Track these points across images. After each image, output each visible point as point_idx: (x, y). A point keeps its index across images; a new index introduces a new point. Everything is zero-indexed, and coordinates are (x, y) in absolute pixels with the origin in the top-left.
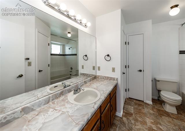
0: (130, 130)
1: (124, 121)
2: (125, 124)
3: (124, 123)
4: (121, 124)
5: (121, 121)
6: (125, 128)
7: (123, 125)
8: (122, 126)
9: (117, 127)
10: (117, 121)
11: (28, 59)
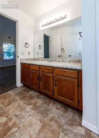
0: (63, 130)
2: (70, 125)
3: (72, 125)
4: (69, 120)
6: (63, 122)
8: (66, 120)
10: (71, 115)
11: (63, 49)
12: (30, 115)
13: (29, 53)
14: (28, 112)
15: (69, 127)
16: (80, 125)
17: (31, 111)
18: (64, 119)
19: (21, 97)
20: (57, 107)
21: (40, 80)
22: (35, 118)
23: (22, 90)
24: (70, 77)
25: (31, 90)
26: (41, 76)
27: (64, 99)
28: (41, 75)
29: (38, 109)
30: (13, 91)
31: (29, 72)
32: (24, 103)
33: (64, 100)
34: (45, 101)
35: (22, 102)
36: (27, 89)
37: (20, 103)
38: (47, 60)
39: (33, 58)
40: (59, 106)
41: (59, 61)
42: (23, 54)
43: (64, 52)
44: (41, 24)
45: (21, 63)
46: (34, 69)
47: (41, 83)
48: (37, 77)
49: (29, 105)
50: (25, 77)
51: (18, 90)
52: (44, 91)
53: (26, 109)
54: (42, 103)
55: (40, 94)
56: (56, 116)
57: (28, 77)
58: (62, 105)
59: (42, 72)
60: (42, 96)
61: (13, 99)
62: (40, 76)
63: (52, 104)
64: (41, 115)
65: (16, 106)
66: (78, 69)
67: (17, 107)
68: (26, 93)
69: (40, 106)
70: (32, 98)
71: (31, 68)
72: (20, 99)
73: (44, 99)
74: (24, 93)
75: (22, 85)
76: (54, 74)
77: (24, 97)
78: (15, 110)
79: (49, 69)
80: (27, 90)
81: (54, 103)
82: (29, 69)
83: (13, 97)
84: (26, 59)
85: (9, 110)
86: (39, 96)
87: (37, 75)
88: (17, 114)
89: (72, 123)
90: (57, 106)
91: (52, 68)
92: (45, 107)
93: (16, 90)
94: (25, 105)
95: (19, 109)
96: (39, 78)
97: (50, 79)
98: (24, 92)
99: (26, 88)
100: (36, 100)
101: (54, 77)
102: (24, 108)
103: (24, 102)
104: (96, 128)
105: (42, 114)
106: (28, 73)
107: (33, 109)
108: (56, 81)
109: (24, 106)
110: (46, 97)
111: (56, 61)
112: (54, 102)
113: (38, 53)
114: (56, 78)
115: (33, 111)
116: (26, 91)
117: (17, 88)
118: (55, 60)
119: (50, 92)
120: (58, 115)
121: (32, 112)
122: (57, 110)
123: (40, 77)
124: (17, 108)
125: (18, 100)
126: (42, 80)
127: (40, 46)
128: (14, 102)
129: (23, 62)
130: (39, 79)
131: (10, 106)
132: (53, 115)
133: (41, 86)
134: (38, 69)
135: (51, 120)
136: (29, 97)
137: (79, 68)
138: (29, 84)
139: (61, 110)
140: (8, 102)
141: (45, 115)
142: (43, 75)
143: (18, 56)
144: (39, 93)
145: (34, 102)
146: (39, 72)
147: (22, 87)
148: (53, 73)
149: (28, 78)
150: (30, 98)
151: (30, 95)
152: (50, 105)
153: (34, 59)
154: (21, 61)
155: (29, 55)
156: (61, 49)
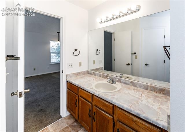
11: (135, 53)
13: (80, 64)
26: (95, 113)
31: (77, 98)
39: (87, 70)
41: (126, 84)
42: (70, 66)
45: (67, 82)
47: (94, 124)
48: (89, 111)
50: (72, 104)
51: (62, 125)
57: (77, 106)
59: (96, 106)
62: (93, 112)
66: (161, 127)
71: (80, 94)
76: (115, 117)
80: (75, 126)
82: (77, 94)
84: (75, 74)
87: (88, 108)
91: (112, 106)
93: (59, 124)
96: (91, 115)
97: (108, 122)
98: (70, 129)
99: (74, 121)
106: (76, 101)
108: (118, 131)
111: (121, 82)
113: (94, 62)
114: (118, 127)
116: (73, 127)
118: (120, 80)
123: (93, 114)
126: (96, 120)
127: (97, 50)
134: (90, 100)
137: (163, 126)
138: (77, 118)
142: (97, 111)
143: (63, 71)
146: (92, 104)
149: (76, 108)
154: (67, 78)
155: (79, 66)
156: (132, 53)
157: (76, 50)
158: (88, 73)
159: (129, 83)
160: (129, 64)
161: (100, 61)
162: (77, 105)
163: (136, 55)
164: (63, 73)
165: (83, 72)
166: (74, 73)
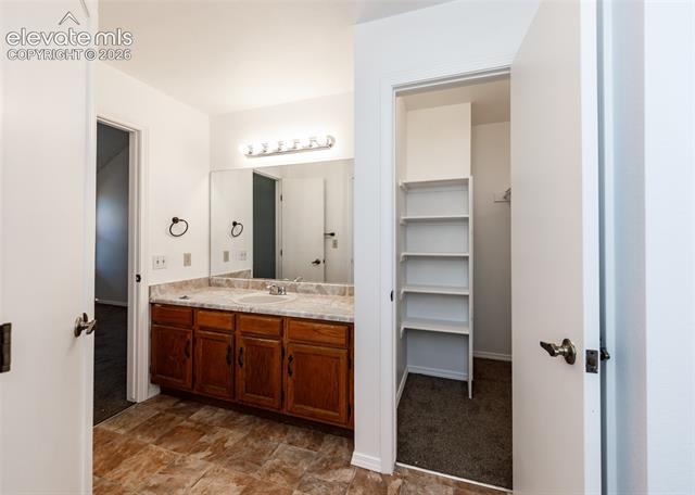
0: (300, 485)
1: (336, 473)
2: (320, 472)
3: (328, 469)
4: (322, 462)
5: (333, 462)
6: (305, 468)
7: (318, 466)
8: (313, 463)
9: (308, 448)
10: (330, 451)
11: (333, 234)
12: (204, 476)
13: (187, 260)
14: (194, 470)
15: (317, 476)
16: (348, 465)
17: (206, 465)
18: (308, 463)
19: (158, 436)
20: (291, 440)
21: (237, 362)
22: (220, 480)
23: (157, 412)
24: (329, 344)
25: (199, 407)
26: (241, 351)
27: (311, 409)
28: (240, 344)
29: (228, 456)
30: (121, 418)
31: (190, 337)
32: (175, 450)
33: (313, 415)
34: (253, 431)
35: (166, 448)
36: (182, 405)
37: (160, 453)
38: (264, 286)
39: (205, 275)
40: (299, 436)
41: (308, 292)
42: (161, 262)
43: (335, 245)
44: (243, 149)
45: (152, 305)
46: (213, 324)
47: (241, 373)
48: (226, 352)
49: (196, 451)
50: (171, 358)
51: (142, 414)
52: (251, 398)
53: (187, 464)
54: (245, 439)
55: (235, 414)
56: (287, 460)
57: (188, 356)
58: (307, 432)
59: (244, 334)
60: (243, 418)
61: (127, 447)
62: (238, 348)
63: (278, 435)
64: (241, 468)
65: (144, 464)
66: (348, 321)
67: (149, 465)
68: (179, 418)
69: (235, 448)
70: (203, 428)
72: (154, 440)
73: (250, 427)
74: (172, 419)
75: (155, 391)
76: (286, 340)
77: (173, 431)
78: (145, 474)
79: (268, 325)
80: (182, 408)
81: (285, 432)
82: (189, 327)
83: (126, 439)
84: (173, 285)
85: (119, 479)
86: (234, 420)
87: (225, 346)
88: (153, 482)
89: (328, 466)
90: (293, 437)
91: (279, 321)
92: (252, 447)
93: (131, 416)
94: (181, 455)
95: (160, 470)
96: (232, 357)
98: (169, 415)
99: (177, 400)
100: (221, 433)
101: (286, 347)
102: (176, 463)
103: (175, 447)
104: (378, 459)
105: (243, 464)
106: (188, 343)
107: (211, 460)
108: (291, 359)
109: (180, 458)
110: (258, 420)
111: (297, 292)
112: (282, 429)
113: (226, 255)
114: (290, 352)
115: (212, 465)
116: (178, 411)
117: (134, 407)
118: (296, 286)
119: (273, 397)
120: (294, 457)
121: (208, 468)
122: (290, 448)
123: (237, 353)
124: (152, 468)
125: (147, 445)
126: (244, 362)
127: (235, 224)
128: (132, 454)
129: (159, 297)
130: (232, 359)
131: (122, 469)
132: (277, 461)
133: (241, 384)
134: (230, 327)
135: (271, 472)
136: (192, 429)
138: (189, 385)
139: (302, 445)
140: (106, 460)
141: (252, 465)
142: (249, 344)
143: (138, 276)
144: (230, 412)
145: (213, 441)
146: (235, 336)
147: (157, 399)
148: (282, 335)
149: (184, 362)
150: (199, 431)
151: (198, 423)
152: (271, 438)
153: (210, 283)
154: (153, 294)
155: (185, 265)
156: (325, 234)
157: (175, 220)
158: (210, 285)
159: (314, 289)
160: (318, 262)
161: (244, 255)
162: (191, 353)
163: (334, 238)
164: (139, 281)
165: (196, 280)
166: (171, 281)
